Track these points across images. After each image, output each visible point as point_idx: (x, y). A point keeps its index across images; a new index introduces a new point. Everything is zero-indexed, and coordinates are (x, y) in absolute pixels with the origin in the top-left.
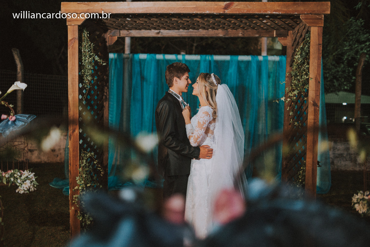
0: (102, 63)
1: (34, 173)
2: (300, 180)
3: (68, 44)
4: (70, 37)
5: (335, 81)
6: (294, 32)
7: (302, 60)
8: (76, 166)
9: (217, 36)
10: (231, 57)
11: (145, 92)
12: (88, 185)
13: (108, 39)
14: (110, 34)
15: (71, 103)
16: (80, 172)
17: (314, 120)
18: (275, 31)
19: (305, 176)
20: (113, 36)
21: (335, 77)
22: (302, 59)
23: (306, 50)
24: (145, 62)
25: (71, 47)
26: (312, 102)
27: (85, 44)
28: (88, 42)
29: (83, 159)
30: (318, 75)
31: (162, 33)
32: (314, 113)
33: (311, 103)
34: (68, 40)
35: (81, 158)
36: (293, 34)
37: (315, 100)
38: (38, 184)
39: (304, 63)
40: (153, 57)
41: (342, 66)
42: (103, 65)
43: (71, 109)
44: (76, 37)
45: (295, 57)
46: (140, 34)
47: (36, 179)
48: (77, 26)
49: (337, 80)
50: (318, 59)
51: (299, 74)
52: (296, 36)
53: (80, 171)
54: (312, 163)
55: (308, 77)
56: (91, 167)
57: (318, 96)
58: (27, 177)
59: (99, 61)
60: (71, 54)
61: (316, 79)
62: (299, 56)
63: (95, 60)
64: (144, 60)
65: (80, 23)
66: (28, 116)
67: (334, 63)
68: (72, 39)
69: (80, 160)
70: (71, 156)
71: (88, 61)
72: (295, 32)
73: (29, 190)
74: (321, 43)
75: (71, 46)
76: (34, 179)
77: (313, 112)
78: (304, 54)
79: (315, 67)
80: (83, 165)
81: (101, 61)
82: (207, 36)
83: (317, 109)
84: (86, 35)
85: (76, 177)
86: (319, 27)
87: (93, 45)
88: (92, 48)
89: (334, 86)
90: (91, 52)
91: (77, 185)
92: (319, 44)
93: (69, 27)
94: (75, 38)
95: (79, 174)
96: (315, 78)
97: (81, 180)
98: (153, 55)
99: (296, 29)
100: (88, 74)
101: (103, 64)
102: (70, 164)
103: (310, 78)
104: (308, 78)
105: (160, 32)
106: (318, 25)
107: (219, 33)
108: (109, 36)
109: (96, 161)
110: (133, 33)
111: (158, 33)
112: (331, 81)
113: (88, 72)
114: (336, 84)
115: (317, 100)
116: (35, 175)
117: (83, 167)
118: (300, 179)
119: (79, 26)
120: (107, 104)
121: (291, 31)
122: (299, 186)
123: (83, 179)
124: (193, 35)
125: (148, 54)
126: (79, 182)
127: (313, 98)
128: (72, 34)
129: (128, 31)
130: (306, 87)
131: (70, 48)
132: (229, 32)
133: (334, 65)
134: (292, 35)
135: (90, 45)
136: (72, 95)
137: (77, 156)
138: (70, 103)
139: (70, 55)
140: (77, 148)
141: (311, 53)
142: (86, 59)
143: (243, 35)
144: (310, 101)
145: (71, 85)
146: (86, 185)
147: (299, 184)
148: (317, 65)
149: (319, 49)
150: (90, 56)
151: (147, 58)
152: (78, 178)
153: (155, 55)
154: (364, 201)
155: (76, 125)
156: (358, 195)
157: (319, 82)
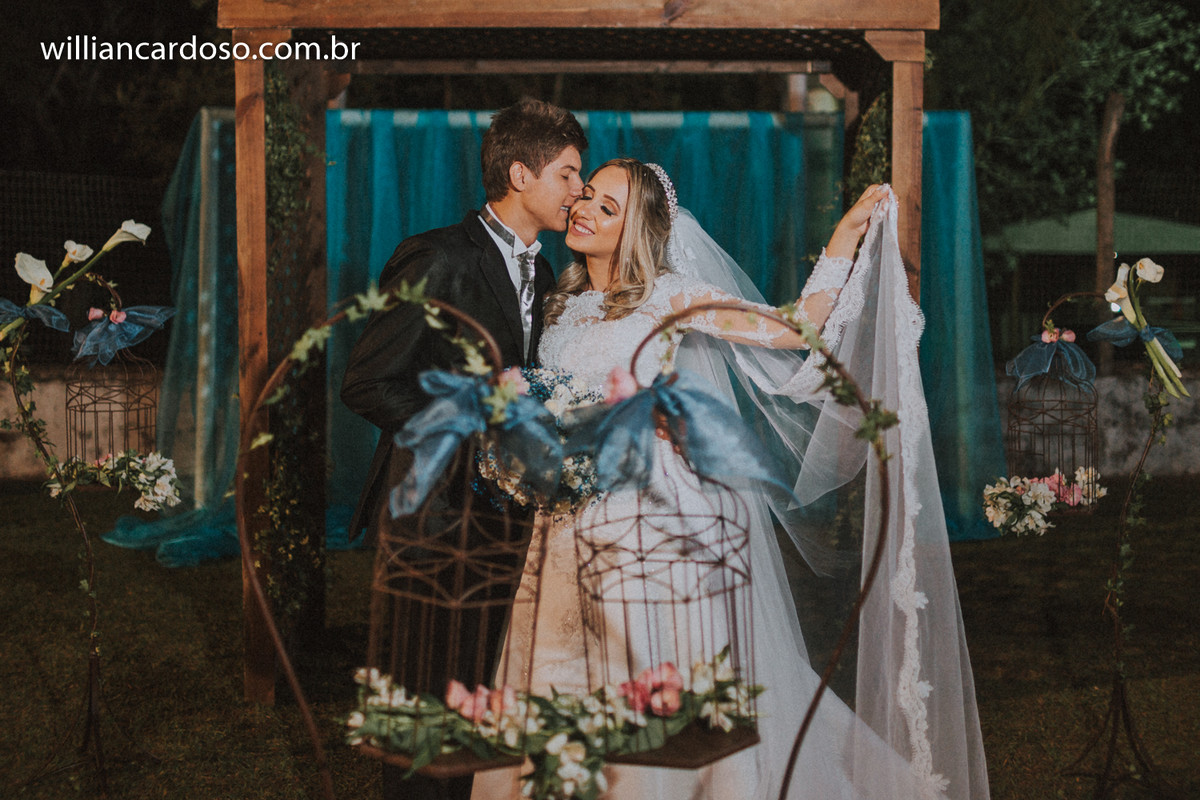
1: (173, 461)
4: (241, 90)
15: (246, 274)
21: (1057, 165)
25: (244, 121)
30: (913, 188)
41: (1076, 125)
43: (246, 292)
44: (259, 93)
48: (262, 62)
49: (1064, 174)
58: (159, 469)
60: (243, 137)
66: (158, 310)
67: (1049, 113)
68: (249, 97)
73: (165, 503)
75: (246, 116)
76: (175, 476)
86: (915, 64)
89: (1055, 194)
92: (916, 109)
94: (256, 95)
106: (909, 59)
112: (1044, 176)
114: (1060, 186)
128: (248, 83)
131: (241, 122)
133: (1049, 122)
136: (249, 252)
138: (242, 274)
139: (241, 141)
141: (895, 132)
145: (245, 225)
149: (914, 122)
154: (1005, 498)
155: (261, 334)
156: (994, 487)
157: (917, 207)
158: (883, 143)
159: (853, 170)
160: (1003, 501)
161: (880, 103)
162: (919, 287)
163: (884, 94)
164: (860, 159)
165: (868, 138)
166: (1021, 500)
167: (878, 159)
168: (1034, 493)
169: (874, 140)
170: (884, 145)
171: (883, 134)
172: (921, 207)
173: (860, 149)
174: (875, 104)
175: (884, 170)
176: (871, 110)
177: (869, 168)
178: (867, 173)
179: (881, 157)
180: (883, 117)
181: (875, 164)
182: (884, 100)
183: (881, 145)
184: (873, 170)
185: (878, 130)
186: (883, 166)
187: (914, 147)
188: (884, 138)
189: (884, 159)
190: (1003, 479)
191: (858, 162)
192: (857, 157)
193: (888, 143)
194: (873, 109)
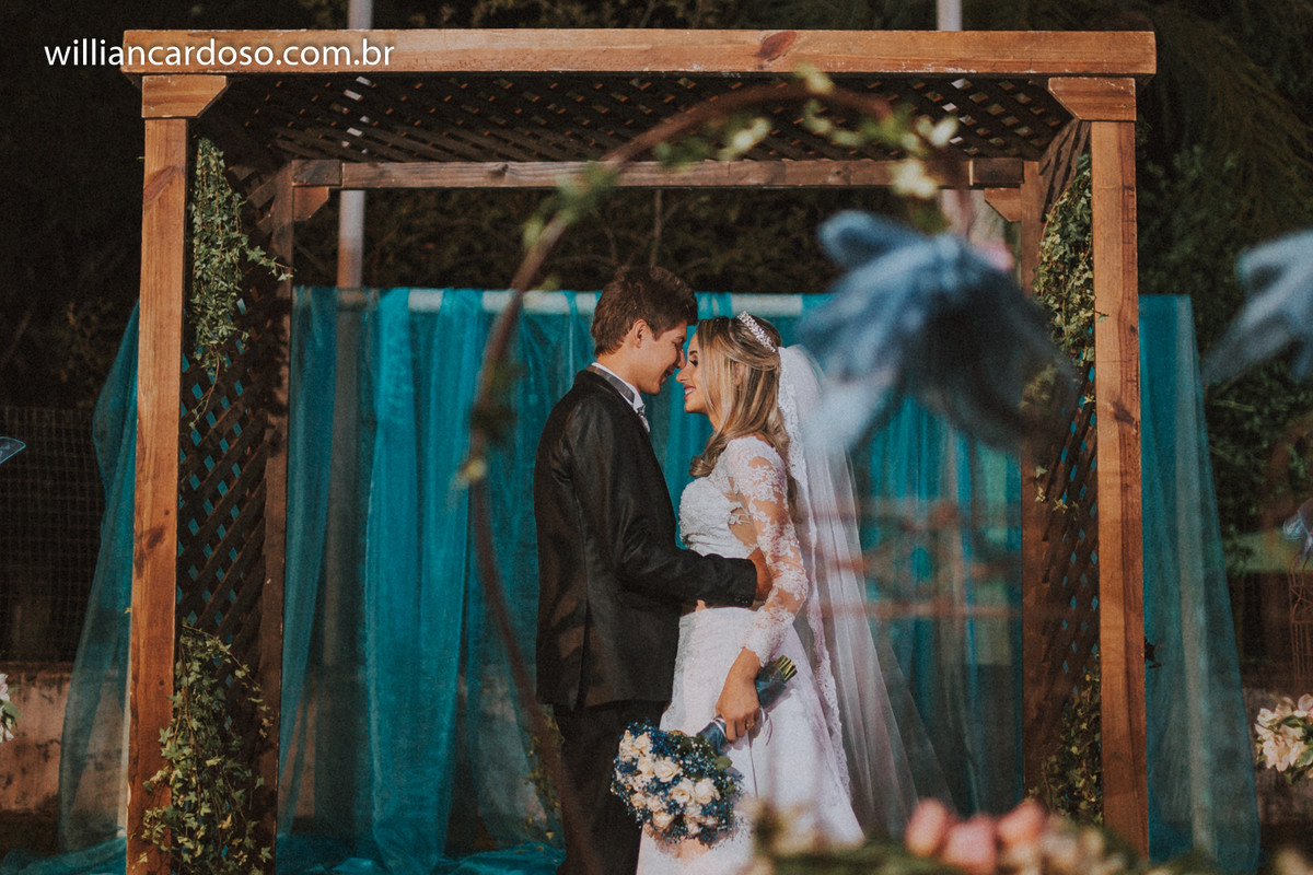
0: (274, 271)
2: (1084, 726)
3: (145, 192)
4: (152, 164)
6: (1045, 163)
7: (1065, 253)
8: (162, 683)
9: (741, 183)
10: (805, 300)
11: (431, 451)
12: (209, 763)
13: (290, 197)
14: (300, 178)
15: (149, 425)
16: (175, 710)
17: (1122, 475)
18: (971, 163)
19: (1097, 707)
20: (312, 186)
22: (1067, 249)
23: (1081, 216)
24: (432, 328)
25: (155, 204)
26: (1109, 404)
27: (211, 196)
28: (221, 188)
29: (188, 659)
30: (1126, 302)
31: (513, 172)
32: (1121, 447)
33: (1106, 410)
34: (146, 176)
35: (182, 654)
36: (1041, 174)
37: (1120, 398)
39: (1074, 263)
40: (470, 303)
42: (280, 279)
43: (148, 451)
44: (178, 166)
45: (1043, 243)
46: (423, 178)
48: (184, 121)
50: (1124, 242)
51: (1057, 306)
52: (1053, 179)
53: (176, 705)
54: (1122, 649)
55: (1089, 314)
56: (220, 693)
57: (1132, 381)
59: (263, 262)
60: (155, 229)
61: (1120, 318)
62: (1057, 239)
63: (249, 259)
64: (430, 316)
65: (195, 111)
68: (163, 172)
69: (176, 660)
70: (142, 641)
71: (221, 262)
72: (1049, 161)
74: (1132, 181)
75: (157, 198)
77: (1118, 444)
78: (1072, 227)
79: (1116, 272)
80: (191, 680)
81: (273, 264)
82: (697, 183)
83: (1129, 432)
84: (213, 162)
85: (162, 732)
86: (1123, 124)
87: (240, 201)
88: (237, 213)
90: (234, 229)
91: (161, 762)
92: (1126, 188)
93: (149, 125)
94: (174, 169)
95: (174, 720)
96: (1116, 316)
97: (180, 741)
98: (469, 294)
99: (1051, 151)
100: (220, 313)
101: (280, 275)
102: (136, 678)
103: (1097, 315)
104: (1093, 316)
105: (505, 169)
106: (1114, 117)
107: (747, 175)
108: (294, 184)
109: (245, 667)
110: (394, 175)
111: (500, 174)
113: (217, 307)
115: (1129, 399)
117: (191, 687)
118: (1081, 722)
119: (191, 121)
120: (283, 465)
121: (1037, 163)
122: (1079, 749)
123: (188, 739)
124: (642, 179)
125: (449, 291)
126: (174, 749)
127: (1111, 392)
128: (162, 151)
129: (375, 166)
130: (1086, 355)
131: (151, 206)
132: (788, 171)
134: (1041, 178)
135: (229, 200)
136: (155, 393)
137: (168, 643)
138: (144, 425)
139: (150, 234)
140: (167, 608)
141: (1096, 223)
142: (214, 256)
143: (846, 178)
144: (1104, 404)
145: (151, 353)
146: (200, 762)
147: (1079, 742)
148: (1120, 265)
149: (1125, 208)
150: (230, 244)
151: (443, 307)
152: (165, 734)
153: (480, 297)
155: (167, 515)
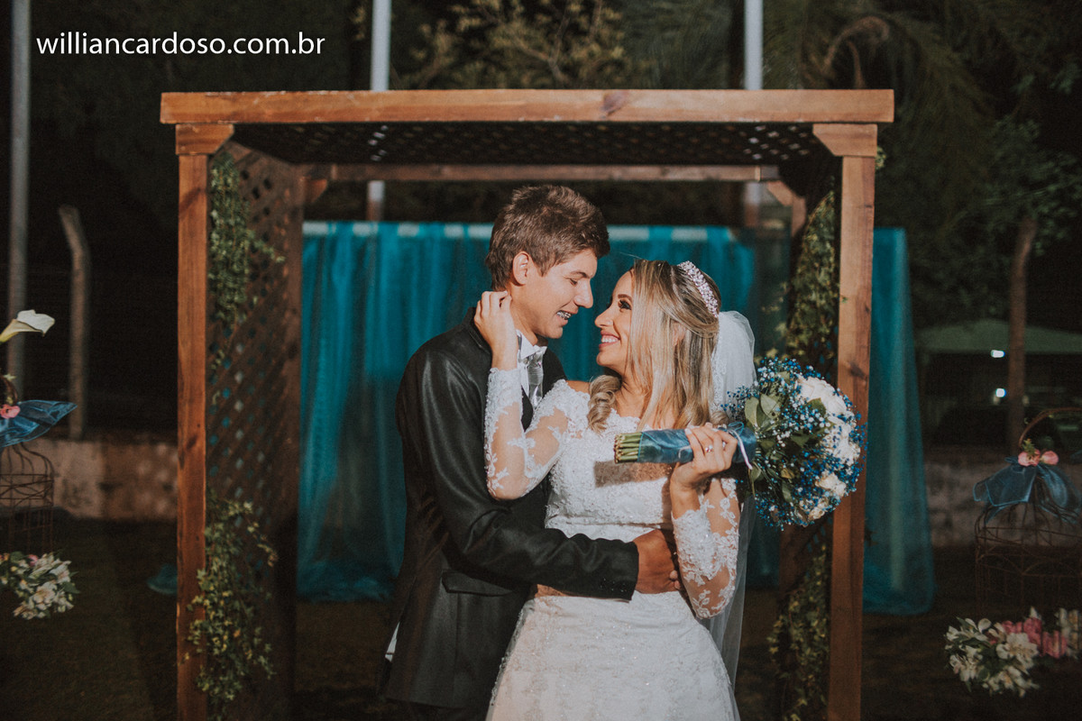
1: (69, 562)
4: (184, 186)
5: (963, 292)
8: (198, 539)
15: (186, 367)
16: (207, 556)
20: (315, 180)
21: (964, 282)
25: (187, 215)
26: (847, 364)
30: (862, 290)
32: (854, 394)
37: (855, 359)
38: (77, 592)
41: (981, 251)
43: (186, 384)
44: (202, 188)
47: (73, 579)
49: (970, 290)
50: (863, 246)
55: (836, 295)
57: (865, 346)
58: (47, 573)
59: (264, 249)
60: (186, 232)
61: (858, 302)
63: (255, 248)
65: (213, 149)
66: (54, 405)
67: (959, 241)
68: (191, 192)
70: (184, 511)
73: (51, 609)
75: (188, 210)
76: (67, 579)
77: (852, 392)
79: (856, 267)
81: (272, 251)
83: (860, 384)
85: (199, 571)
86: (866, 159)
89: (961, 305)
90: (245, 227)
91: (198, 591)
92: (866, 206)
93: (182, 159)
94: (199, 189)
96: (855, 300)
101: (277, 258)
102: (181, 536)
103: (841, 299)
106: (860, 154)
108: (302, 179)
109: (256, 524)
112: (954, 291)
115: (861, 360)
116: (70, 567)
119: (210, 156)
126: (207, 583)
127: (849, 355)
128: (191, 178)
131: (184, 216)
137: (200, 514)
139: (184, 235)
140: (200, 490)
144: (844, 362)
145: (187, 317)
148: (860, 263)
149: (865, 220)
152: (201, 573)
154: (973, 646)
155: (199, 426)
156: (959, 630)
157: (867, 309)
158: (831, 242)
159: (799, 271)
160: (972, 651)
161: (828, 203)
162: (867, 393)
163: (832, 193)
164: (807, 259)
165: (815, 238)
166: (995, 652)
167: (825, 260)
168: (1012, 646)
169: (822, 240)
170: (831, 245)
171: (831, 234)
172: (870, 308)
173: (806, 250)
174: (823, 203)
175: (832, 270)
176: (818, 210)
177: (816, 269)
178: (814, 274)
179: (828, 257)
180: (831, 216)
181: (822, 265)
182: (832, 199)
183: (828, 246)
184: (820, 272)
185: (825, 230)
186: (830, 267)
187: (865, 246)
188: (832, 237)
189: (832, 259)
190: (970, 621)
191: (803, 263)
192: (803, 257)
193: (837, 244)
194: (822, 208)
